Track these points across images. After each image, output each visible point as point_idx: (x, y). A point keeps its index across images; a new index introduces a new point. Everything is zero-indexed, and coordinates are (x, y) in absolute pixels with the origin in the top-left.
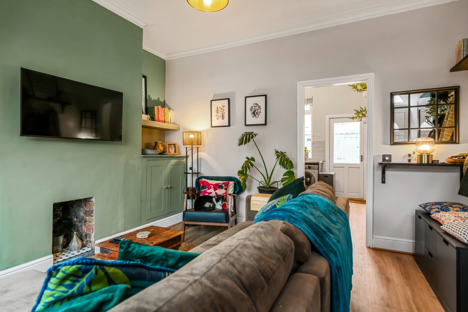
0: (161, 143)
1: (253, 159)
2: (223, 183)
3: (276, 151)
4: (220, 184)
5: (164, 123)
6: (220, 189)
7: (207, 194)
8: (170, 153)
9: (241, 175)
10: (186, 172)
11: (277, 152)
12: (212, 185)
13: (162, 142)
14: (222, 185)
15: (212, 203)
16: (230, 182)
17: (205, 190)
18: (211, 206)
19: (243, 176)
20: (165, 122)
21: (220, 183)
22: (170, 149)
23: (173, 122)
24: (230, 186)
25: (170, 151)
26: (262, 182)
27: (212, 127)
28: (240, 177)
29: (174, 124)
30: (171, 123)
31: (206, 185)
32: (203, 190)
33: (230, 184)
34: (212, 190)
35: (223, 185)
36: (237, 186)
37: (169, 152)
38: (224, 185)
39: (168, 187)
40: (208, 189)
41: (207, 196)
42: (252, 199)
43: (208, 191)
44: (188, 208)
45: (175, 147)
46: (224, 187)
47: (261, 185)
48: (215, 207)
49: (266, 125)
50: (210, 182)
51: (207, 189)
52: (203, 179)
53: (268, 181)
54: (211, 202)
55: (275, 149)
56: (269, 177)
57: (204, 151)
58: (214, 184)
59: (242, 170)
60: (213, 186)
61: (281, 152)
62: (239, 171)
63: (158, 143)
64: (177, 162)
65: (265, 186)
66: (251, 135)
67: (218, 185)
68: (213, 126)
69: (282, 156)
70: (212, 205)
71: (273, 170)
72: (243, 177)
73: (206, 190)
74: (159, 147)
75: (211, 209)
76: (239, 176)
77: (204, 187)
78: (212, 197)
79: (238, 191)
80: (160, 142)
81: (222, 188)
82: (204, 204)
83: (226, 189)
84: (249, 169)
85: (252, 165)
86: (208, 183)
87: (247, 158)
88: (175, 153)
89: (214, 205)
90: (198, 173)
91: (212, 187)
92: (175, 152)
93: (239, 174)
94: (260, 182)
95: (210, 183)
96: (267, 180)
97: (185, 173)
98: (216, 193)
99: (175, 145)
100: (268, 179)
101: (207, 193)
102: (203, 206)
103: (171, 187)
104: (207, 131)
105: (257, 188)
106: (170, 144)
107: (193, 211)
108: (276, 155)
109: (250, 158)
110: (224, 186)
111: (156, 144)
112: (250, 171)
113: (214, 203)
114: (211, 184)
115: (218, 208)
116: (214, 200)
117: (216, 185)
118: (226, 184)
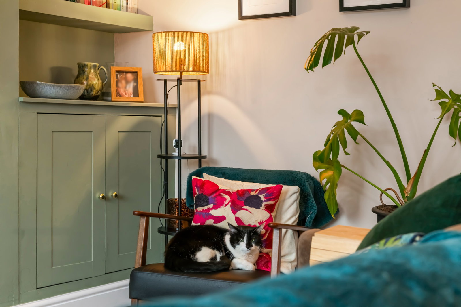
0: (95, 66)
1: (359, 117)
2: (263, 191)
3: (436, 90)
4: (252, 193)
5: (104, 9)
6: (251, 207)
7: (210, 222)
8: (120, 96)
9: (323, 165)
10: (163, 153)
11: (440, 94)
12: (228, 193)
13: (97, 64)
14: (257, 197)
15: (219, 249)
16: (285, 188)
17: (205, 208)
18: (218, 259)
19: (330, 169)
20: (108, 6)
21: (252, 190)
22: (122, 83)
23: (136, 7)
24: (284, 201)
25: (122, 91)
26: (389, 192)
27: (241, 18)
28: (321, 174)
29: (138, 11)
30: (127, 11)
31: (210, 195)
32: (199, 209)
33: (287, 192)
34: (225, 211)
35: (262, 196)
36: (312, 202)
37: (118, 94)
38: (266, 197)
39: (110, 194)
40: (215, 207)
41: (211, 227)
42: (313, 245)
43: (214, 213)
44: (149, 261)
45: (136, 80)
46: (264, 204)
47: (388, 201)
48: (229, 264)
49: (409, 6)
50: (223, 184)
51: (211, 206)
52: (204, 175)
53: (409, 188)
54: (219, 245)
55: (434, 85)
56: (412, 174)
57: (219, 94)
58: (236, 190)
59: (324, 151)
60: (228, 198)
61: (451, 92)
62: (316, 153)
63: (85, 66)
64: (138, 125)
65: (399, 204)
66: (346, 36)
67: (246, 196)
68: (244, 14)
69: (456, 107)
70: (219, 255)
71: (426, 152)
72: (330, 173)
73: (209, 210)
74: (87, 79)
75: (214, 268)
76: (317, 169)
77: (202, 201)
78: (222, 232)
79: (314, 215)
80: (93, 64)
81: (258, 206)
82: (194, 253)
83: (270, 209)
84: (345, 146)
85: (354, 134)
86: (215, 189)
87: (342, 112)
88: (134, 96)
89: (228, 256)
90: (200, 158)
91: (226, 202)
92: (136, 93)
93: (318, 164)
94: (383, 192)
95: (221, 187)
96: (406, 185)
97: (160, 157)
98: (238, 220)
99: (136, 72)
100: (411, 181)
101: (212, 217)
102: (191, 259)
103: (116, 196)
104: (228, 31)
105: (374, 211)
106: (123, 72)
107: (157, 272)
108: (440, 104)
109: (350, 112)
110: (263, 199)
111: (82, 68)
112: (346, 153)
113: (226, 249)
114: (224, 191)
115: (239, 266)
116: (227, 238)
117: (241, 193)
118: (272, 193)
